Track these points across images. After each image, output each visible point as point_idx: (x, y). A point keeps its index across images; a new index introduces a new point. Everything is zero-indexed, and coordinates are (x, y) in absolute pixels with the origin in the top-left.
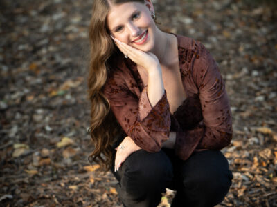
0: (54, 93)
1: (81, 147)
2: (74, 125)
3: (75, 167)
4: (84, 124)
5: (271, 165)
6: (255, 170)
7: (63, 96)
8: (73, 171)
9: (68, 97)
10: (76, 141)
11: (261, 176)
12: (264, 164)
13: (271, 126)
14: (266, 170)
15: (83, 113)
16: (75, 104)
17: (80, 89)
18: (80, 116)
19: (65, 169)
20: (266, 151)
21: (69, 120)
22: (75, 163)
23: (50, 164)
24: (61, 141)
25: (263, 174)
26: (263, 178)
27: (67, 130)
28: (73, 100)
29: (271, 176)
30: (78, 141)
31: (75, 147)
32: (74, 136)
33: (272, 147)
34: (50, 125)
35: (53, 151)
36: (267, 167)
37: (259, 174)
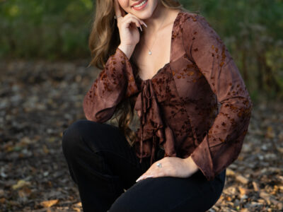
0: (10, 149)
1: (37, 188)
2: (31, 171)
3: (31, 205)
4: (41, 171)
5: (237, 201)
6: (221, 203)
7: (19, 151)
8: (29, 208)
9: (25, 151)
10: (32, 184)
11: (227, 208)
12: (230, 199)
13: (234, 170)
14: (232, 204)
15: (39, 162)
16: (33, 157)
17: (37, 145)
18: (37, 165)
19: (21, 206)
20: (230, 189)
21: (25, 168)
22: (31, 201)
23: (4, 203)
24: (16, 184)
25: (229, 206)
26: (229, 210)
27: (23, 176)
28: (30, 154)
29: (238, 208)
30: (35, 183)
31: (32, 188)
32: (30, 180)
33: (236, 185)
34: (6, 173)
35: (8, 192)
36: (233, 201)
37: (225, 206)
